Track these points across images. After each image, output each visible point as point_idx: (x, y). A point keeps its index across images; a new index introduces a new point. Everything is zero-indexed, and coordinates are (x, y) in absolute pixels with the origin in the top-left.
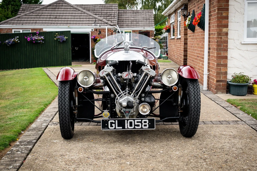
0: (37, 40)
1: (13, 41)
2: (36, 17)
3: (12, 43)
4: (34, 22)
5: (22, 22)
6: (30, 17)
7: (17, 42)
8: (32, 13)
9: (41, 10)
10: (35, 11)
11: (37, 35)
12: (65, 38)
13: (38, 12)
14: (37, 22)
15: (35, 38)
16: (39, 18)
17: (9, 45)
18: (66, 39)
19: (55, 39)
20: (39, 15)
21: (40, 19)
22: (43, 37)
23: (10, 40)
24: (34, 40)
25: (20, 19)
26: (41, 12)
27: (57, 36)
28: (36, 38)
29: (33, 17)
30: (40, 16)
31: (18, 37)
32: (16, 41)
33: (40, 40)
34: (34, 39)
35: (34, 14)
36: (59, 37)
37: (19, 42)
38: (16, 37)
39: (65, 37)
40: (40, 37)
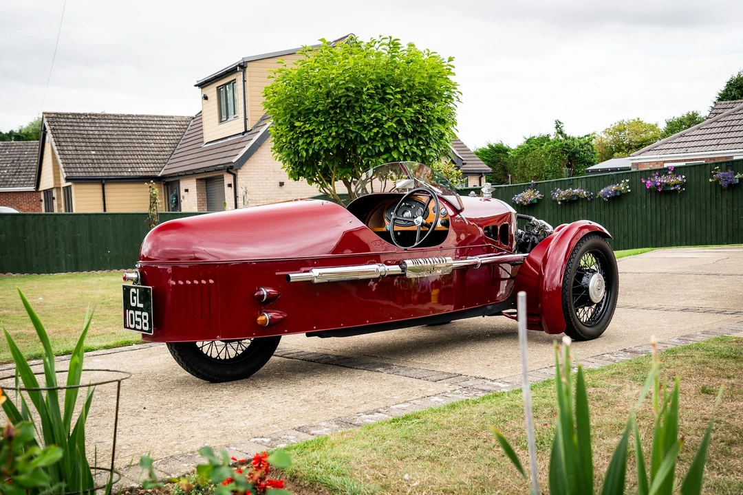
0: (667, 185)
1: (616, 191)
2: (722, 130)
3: (614, 195)
4: (715, 142)
5: (686, 145)
6: (708, 131)
7: (625, 192)
8: (716, 121)
9: (739, 112)
10: (725, 116)
11: (670, 172)
12: (736, 177)
13: (730, 118)
14: (723, 141)
15: (663, 180)
16: (729, 132)
17: (607, 198)
18: (739, 179)
19: (710, 180)
20: (729, 126)
21: (730, 135)
22: (683, 177)
23: (609, 188)
24: (660, 186)
25: (684, 139)
26: (737, 117)
27: (716, 174)
28: (665, 181)
29: (715, 130)
30: (733, 126)
31: (627, 181)
32: (623, 188)
33: (675, 185)
34: (659, 184)
35: (719, 125)
36: (720, 174)
37: (629, 191)
38: (623, 181)
39: (735, 174)
40: (677, 176)
